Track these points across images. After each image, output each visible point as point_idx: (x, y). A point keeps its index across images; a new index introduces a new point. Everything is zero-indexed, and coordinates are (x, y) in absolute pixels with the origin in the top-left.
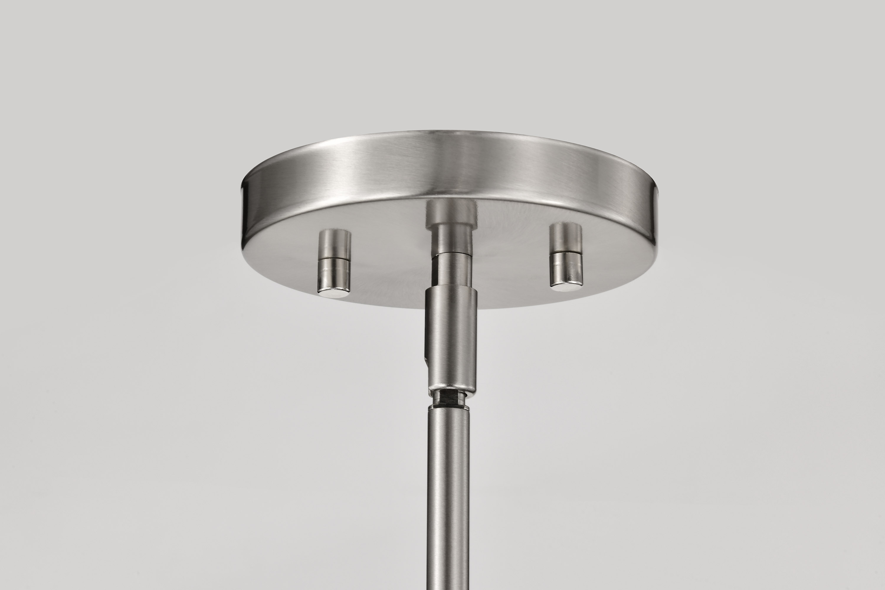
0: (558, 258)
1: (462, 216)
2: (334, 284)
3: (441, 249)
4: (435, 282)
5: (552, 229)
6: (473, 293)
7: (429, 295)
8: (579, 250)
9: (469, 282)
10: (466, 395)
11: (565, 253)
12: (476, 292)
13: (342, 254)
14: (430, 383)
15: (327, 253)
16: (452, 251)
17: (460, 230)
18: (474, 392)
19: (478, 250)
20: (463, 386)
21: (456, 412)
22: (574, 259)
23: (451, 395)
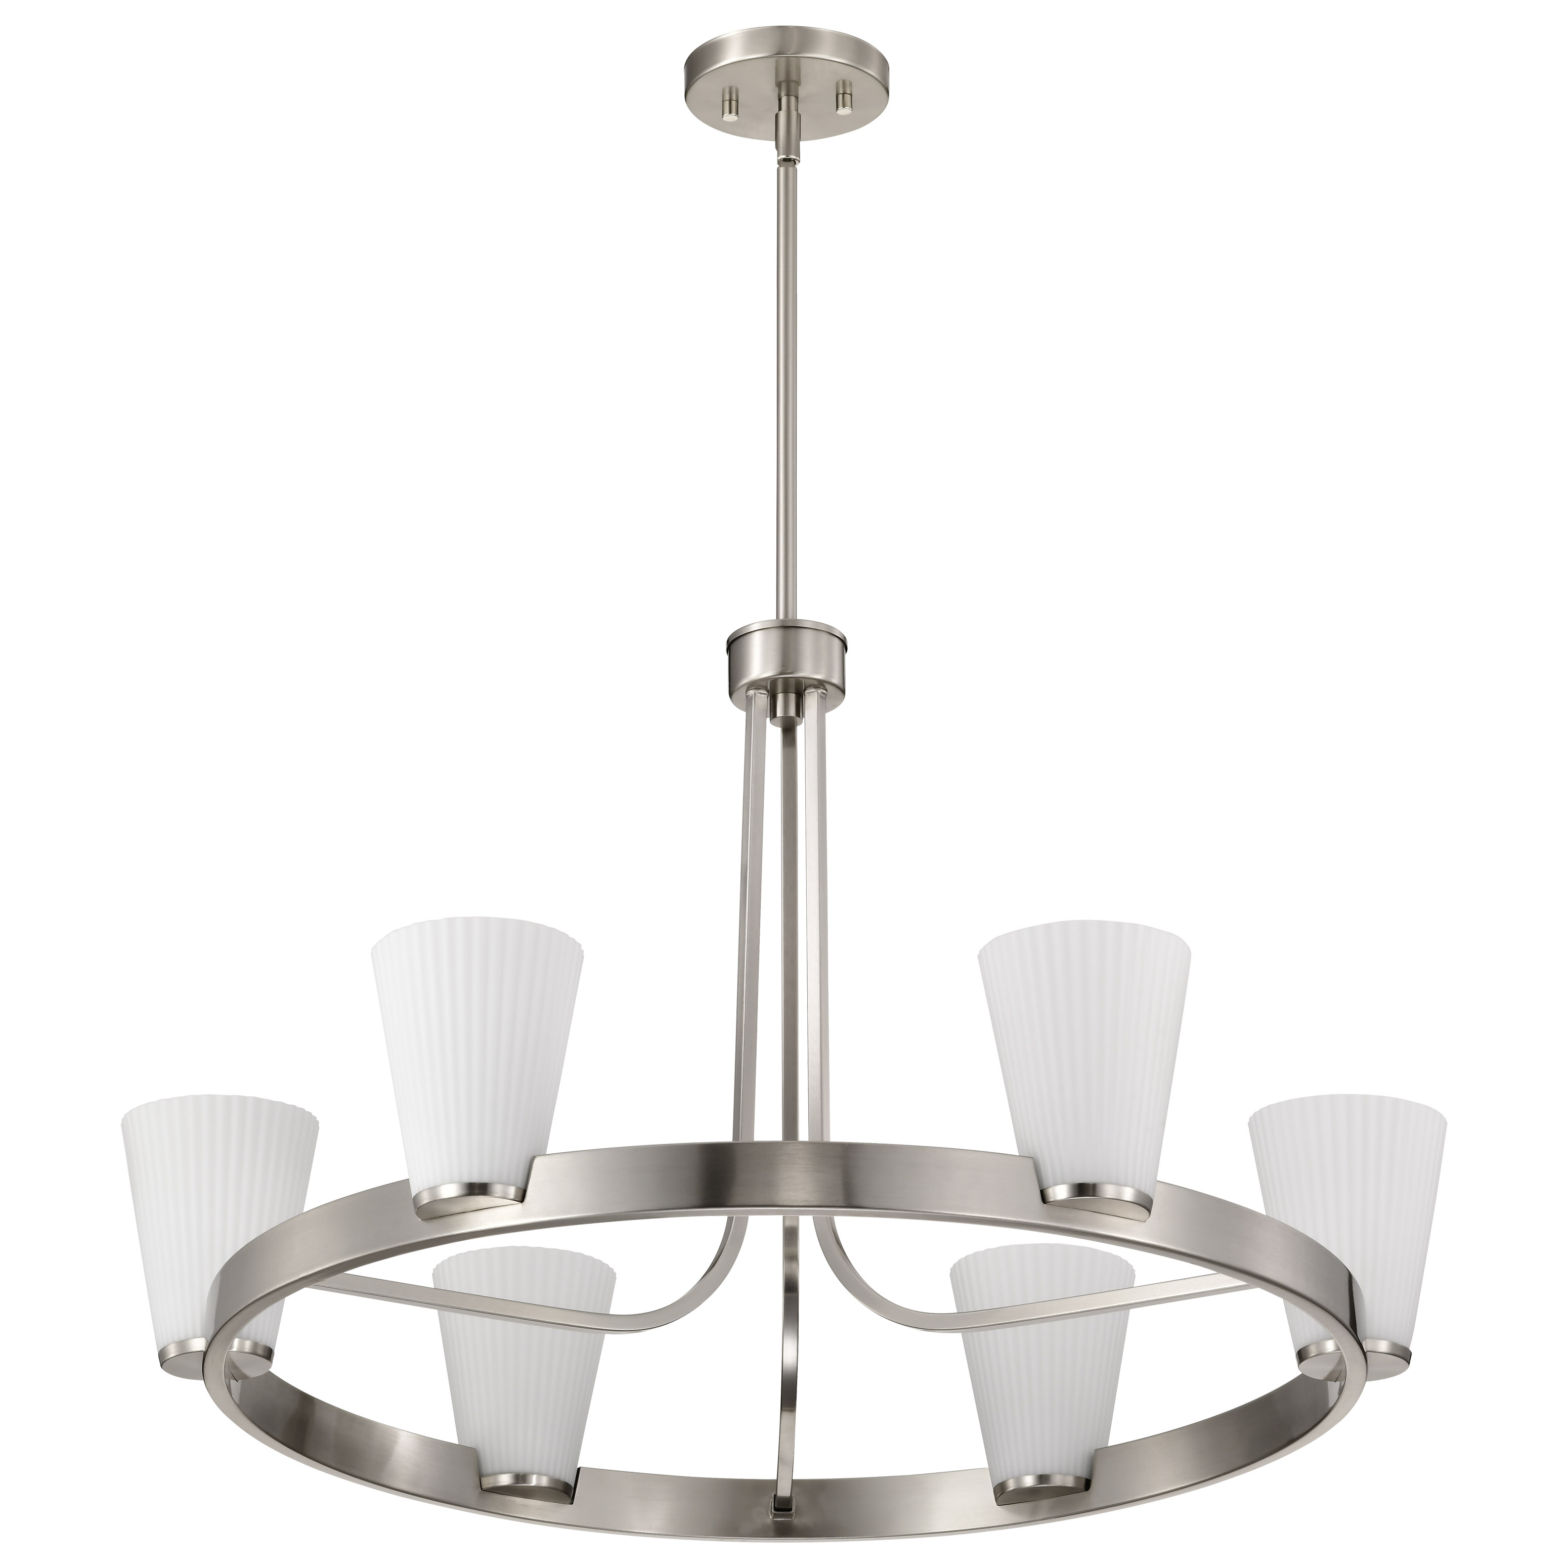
0: (840, 96)
1: (794, 77)
2: (730, 112)
3: (783, 94)
4: (780, 109)
5: (837, 81)
6: (799, 115)
7: (777, 116)
8: (850, 93)
9: (797, 110)
10: (795, 163)
12: (800, 118)
13: (734, 98)
14: (778, 157)
15: (727, 97)
16: (788, 95)
17: (793, 85)
18: (799, 162)
19: (801, 95)
20: (794, 157)
21: (791, 169)
22: (848, 97)
23: (788, 162)
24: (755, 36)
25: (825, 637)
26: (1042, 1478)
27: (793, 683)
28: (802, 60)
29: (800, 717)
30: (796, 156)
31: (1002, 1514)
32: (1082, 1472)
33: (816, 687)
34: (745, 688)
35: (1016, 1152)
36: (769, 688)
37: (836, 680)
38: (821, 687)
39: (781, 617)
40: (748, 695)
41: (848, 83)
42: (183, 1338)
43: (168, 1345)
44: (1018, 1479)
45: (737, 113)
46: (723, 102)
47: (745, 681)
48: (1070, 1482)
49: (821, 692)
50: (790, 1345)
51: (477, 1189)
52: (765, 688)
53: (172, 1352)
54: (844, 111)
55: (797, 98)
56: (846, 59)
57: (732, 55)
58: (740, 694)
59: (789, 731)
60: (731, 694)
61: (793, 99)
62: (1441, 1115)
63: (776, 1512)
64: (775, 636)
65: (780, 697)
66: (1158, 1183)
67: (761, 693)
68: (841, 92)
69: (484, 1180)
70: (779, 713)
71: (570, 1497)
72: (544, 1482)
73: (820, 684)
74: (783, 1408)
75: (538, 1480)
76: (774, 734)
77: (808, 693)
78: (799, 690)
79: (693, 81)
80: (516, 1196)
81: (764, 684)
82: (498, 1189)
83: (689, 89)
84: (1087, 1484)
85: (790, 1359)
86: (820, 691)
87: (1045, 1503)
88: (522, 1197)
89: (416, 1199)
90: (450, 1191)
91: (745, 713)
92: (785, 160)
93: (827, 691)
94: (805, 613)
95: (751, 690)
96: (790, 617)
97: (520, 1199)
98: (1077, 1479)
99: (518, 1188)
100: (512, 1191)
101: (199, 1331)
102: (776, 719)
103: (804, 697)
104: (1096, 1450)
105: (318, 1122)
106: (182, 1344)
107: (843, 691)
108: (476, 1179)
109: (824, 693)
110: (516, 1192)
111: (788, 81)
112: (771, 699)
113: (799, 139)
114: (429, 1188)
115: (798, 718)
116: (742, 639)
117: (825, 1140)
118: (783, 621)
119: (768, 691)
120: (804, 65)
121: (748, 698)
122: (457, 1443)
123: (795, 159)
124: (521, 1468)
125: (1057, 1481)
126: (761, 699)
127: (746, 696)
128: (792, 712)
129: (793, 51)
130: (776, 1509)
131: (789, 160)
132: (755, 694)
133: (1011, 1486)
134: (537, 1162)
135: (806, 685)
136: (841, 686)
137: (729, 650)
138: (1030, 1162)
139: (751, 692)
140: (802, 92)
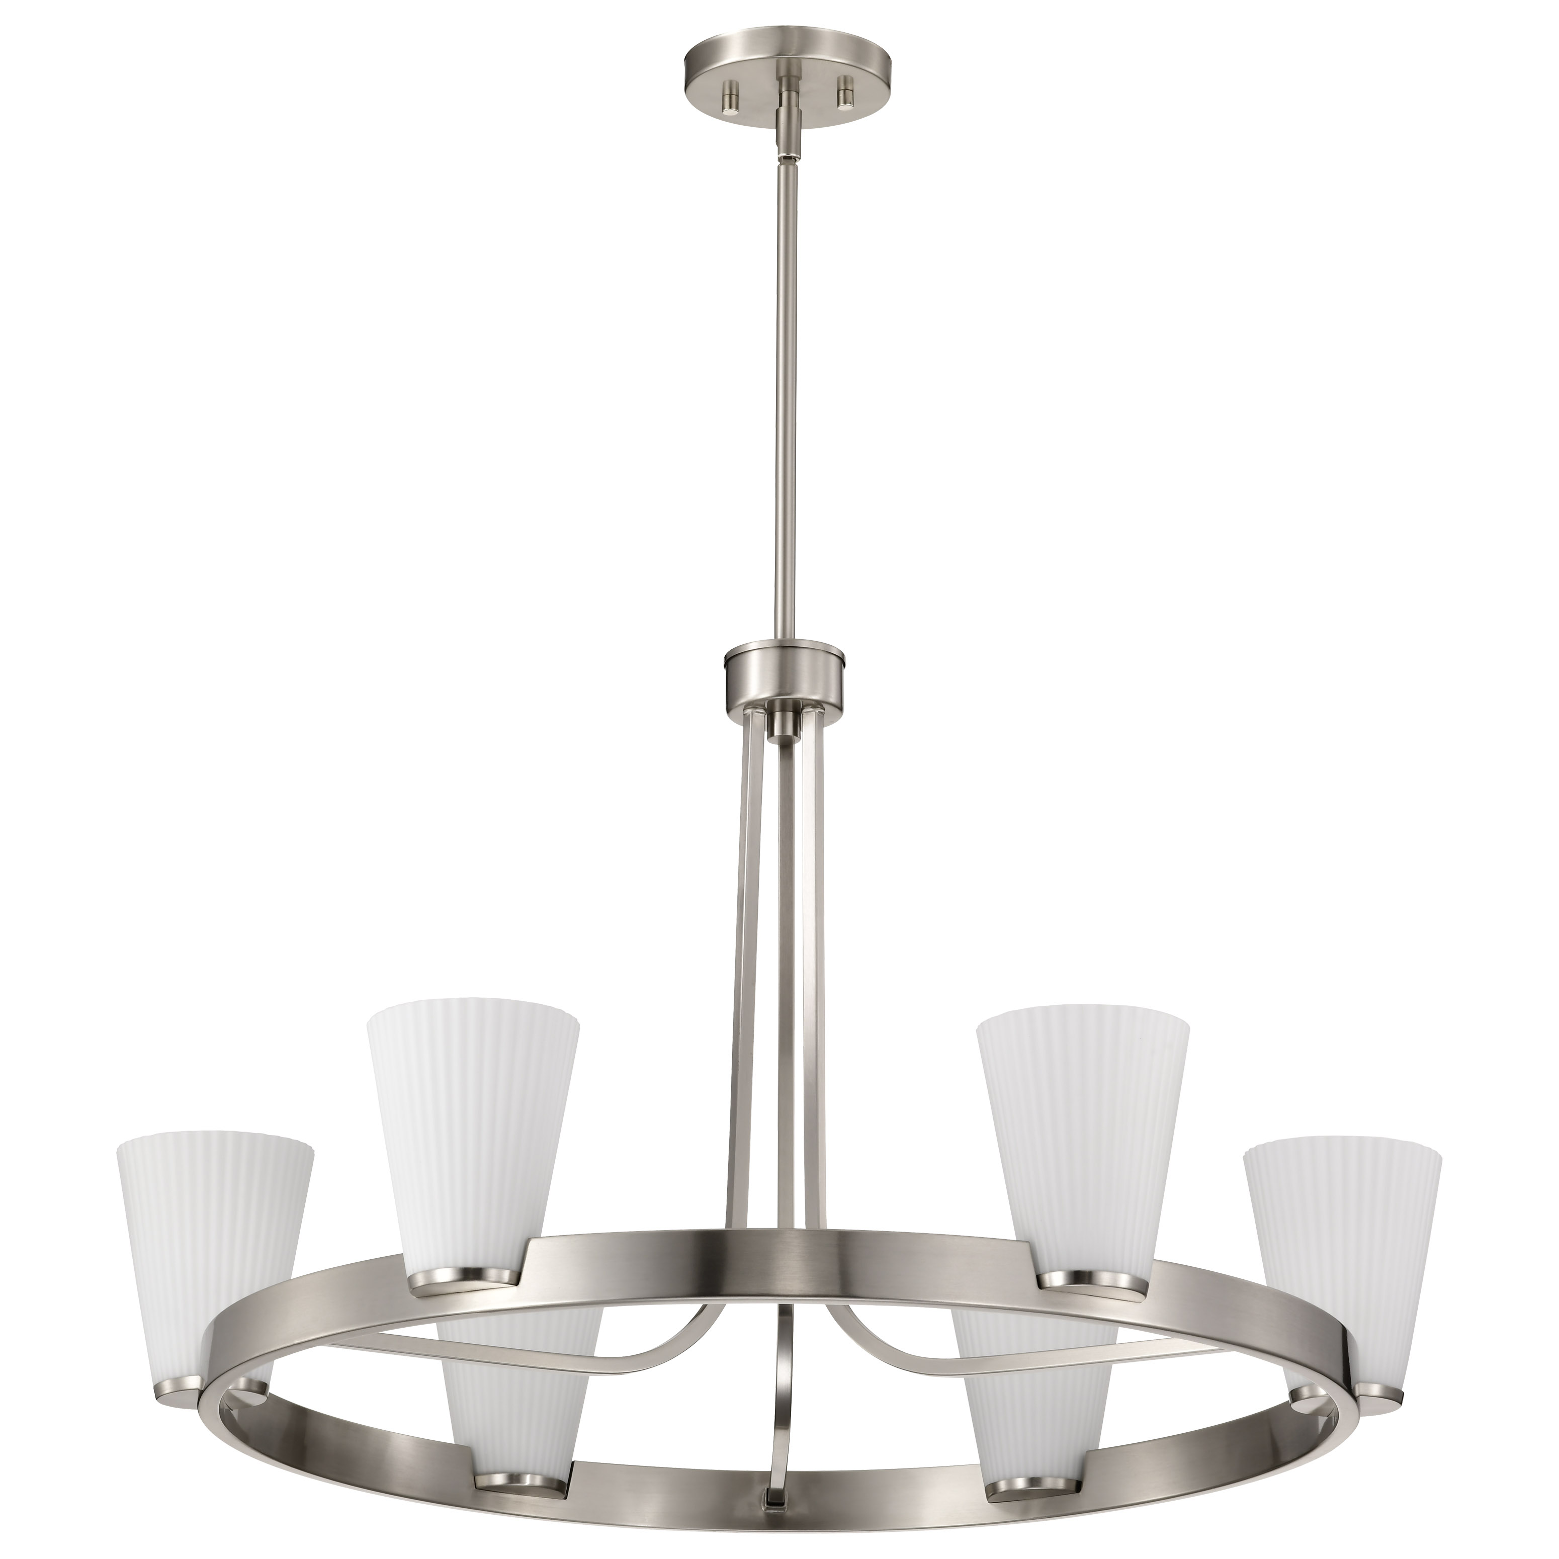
0: (842, 92)
1: (794, 72)
2: (730, 107)
3: (783, 90)
4: (781, 105)
5: (839, 79)
6: (800, 111)
7: (777, 112)
8: (851, 89)
9: (798, 106)
10: (796, 160)
11: (845, 90)
12: (801, 111)
13: (734, 92)
14: (779, 154)
15: (727, 92)
16: (789, 90)
17: (793, 80)
18: (800, 159)
19: (802, 90)
20: (794, 155)
21: (791, 167)
22: (849, 93)
23: (789, 159)
24: (756, 36)
25: (821, 656)
26: (1034, 1481)
27: (790, 703)
28: (802, 59)
29: (797, 736)
30: (796, 154)
31: (993, 1510)
32: (1073, 1474)
33: (814, 707)
34: (742, 707)
35: (1013, 1237)
36: (766, 706)
37: (833, 699)
38: (819, 707)
39: (779, 636)
40: (746, 714)
41: (849, 79)
42: (178, 1375)
43: (163, 1381)
44: (1010, 1481)
45: (737, 108)
46: (723, 96)
47: (743, 700)
48: (1061, 1484)
49: (819, 712)
50: (784, 1368)
51: (472, 1274)
52: (763, 707)
53: (167, 1388)
54: (844, 108)
55: (798, 93)
56: (846, 59)
57: (733, 54)
58: (738, 711)
59: (786, 747)
60: (728, 710)
61: (794, 94)
62: (1436, 1152)
63: (768, 1507)
64: (773, 656)
65: (778, 716)
66: (1154, 1261)
67: (759, 712)
68: (842, 88)
69: (479, 1264)
70: (777, 732)
71: (563, 1493)
72: (538, 1481)
73: (818, 704)
74: (777, 1426)
75: (532, 1479)
76: (772, 751)
77: (805, 712)
78: (797, 709)
79: (693, 77)
80: (510, 1279)
81: (762, 703)
82: (492, 1273)
83: (688, 85)
84: (1078, 1486)
85: (784, 1380)
86: (818, 710)
87: (1036, 1503)
88: (516, 1280)
89: (411, 1280)
90: (444, 1275)
91: (742, 728)
92: (785, 158)
93: (824, 710)
94: (803, 632)
95: (749, 708)
96: (788, 637)
97: (514, 1281)
98: (1068, 1481)
99: (512, 1272)
100: (506, 1275)
101: (193, 1369)
102: (772, 737)
103: (801, 715)
104: (1088, 1452)
105: (314, 1151)
106: (177, 1381)
107: (841, 709)
108: (471, 1264)
109: (821, 712)
110: (511, 1275)
111: (789, 76)
112: (769, 717)
113: (800, 127)
114: (423, 1271)
115: (795, 737)
116: (739, 657)
117: (822, 1227)
118: (780, 641)
119: (765, 710)
120: (805, 65)
121: (746, 716)
122: (453, 1442)
123: (795, 157)
124: (514, 1468)
125: (1049, 1484)
126: (759, 718)
127: (744, 715)
128: (790, 732)
129: (793, 52)
130: (768, 1504)
131: (790, 158)
132: (752, 713)
133: (1003, 1486)
134: (533, 1244)
135: (804, 704)
136: (839, 706)
137: (726, 665)
138: (1026, 1246)
139: (749, 711)
140: (804, 87)
